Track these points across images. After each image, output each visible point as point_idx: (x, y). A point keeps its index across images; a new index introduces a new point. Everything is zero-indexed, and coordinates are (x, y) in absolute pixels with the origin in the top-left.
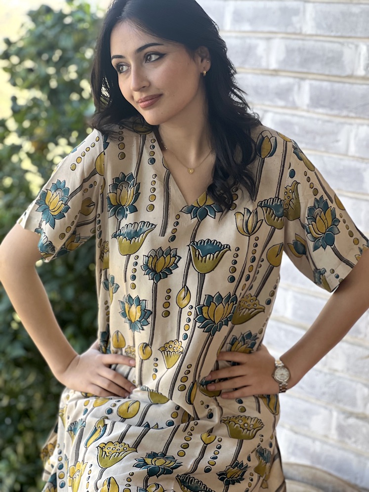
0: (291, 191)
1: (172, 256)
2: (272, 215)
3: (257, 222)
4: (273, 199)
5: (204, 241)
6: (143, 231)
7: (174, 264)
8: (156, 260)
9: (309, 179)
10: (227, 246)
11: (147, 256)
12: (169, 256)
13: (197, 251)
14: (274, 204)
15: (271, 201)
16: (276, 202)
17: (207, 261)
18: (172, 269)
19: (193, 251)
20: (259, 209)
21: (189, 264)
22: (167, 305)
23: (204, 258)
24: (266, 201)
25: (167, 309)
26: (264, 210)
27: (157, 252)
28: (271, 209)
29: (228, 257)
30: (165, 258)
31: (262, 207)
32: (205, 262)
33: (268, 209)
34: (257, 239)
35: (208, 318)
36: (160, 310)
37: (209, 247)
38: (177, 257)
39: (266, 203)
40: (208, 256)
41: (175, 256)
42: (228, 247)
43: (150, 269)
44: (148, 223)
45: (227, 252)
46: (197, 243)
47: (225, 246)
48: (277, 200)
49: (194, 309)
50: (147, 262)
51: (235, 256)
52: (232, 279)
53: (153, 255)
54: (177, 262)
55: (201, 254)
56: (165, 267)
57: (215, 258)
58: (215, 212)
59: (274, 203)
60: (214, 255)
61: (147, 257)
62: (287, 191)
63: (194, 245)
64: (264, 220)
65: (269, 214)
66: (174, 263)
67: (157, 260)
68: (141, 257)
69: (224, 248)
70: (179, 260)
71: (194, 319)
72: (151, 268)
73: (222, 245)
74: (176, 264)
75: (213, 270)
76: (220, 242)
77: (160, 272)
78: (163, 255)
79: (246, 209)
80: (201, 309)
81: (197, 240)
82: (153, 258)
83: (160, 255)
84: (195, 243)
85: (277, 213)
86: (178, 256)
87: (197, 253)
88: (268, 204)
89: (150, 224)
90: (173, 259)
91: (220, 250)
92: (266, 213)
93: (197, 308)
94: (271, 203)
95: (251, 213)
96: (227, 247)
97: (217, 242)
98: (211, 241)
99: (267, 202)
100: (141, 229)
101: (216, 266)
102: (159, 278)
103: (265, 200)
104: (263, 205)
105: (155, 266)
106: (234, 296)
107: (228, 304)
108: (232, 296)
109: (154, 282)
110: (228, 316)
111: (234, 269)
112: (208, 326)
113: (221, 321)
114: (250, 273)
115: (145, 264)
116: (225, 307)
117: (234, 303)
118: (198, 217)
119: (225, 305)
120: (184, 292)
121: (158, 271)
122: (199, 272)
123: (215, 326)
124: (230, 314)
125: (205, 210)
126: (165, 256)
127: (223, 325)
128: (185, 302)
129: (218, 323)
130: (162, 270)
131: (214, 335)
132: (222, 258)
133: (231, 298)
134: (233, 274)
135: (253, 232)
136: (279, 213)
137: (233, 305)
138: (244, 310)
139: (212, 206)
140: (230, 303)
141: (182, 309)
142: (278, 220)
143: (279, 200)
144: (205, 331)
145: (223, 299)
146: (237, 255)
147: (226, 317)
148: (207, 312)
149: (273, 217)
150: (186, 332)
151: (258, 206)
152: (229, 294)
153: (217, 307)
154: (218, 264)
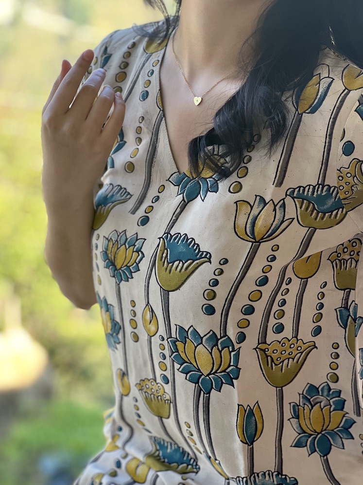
2: (312, 212)
3: (283, 222)
4: (314, 187)
5: (181, 237)
6: (113, 199)
8: (116, 248)
10: (206, 255)
11: (107, 239)
12: (132, 248)
13: (166, 250)
14: (315, 196)
15: (311, 190)
16: (319, 192)
17: (172, 272)
18: (133, 271)
19: (161, 250)
20: (289, 201)
21: (151, 270)
23: (170, 264)
24: (302, 188)
25: (135, 331)
26: (297, 203)
27: (120, 237)
28: (310, 202)
29: (205, 272)
30: (127, 249)
31: (293, 198)
32: (170, 272)
33: (305, 201)
34: (276, 248)
35: (186, 360)
36: (128, 328)
37: (182, 249)
38: (140, 253)
39: (301, 191)
40: (176, 263)
41: (139, 251)
42: (208, 256)
44: (125, 191)
45: (204, 265)
46: (172, 236)
47: (205, 253)
48: (320, 189)
49: (166, 341)
50: (106, 248)
51: (217, 274)
52: (210, 310)
53: (113, 239)
54: (139, 263)
55: (168, 257)
56: (125, 264)
57: (183, 270)
58: (208, 190)
59: (315, 193)
60: (183, 264)
61: (107, 241)
62: (342, 175)
63: (167, 238)
64: (296, 220)
65: (307, 209)
66: (135, 262)
67: (118, 249)
68: (101, 238)
69: (201, 257)
70: (141, 260)
71: (170, 357)
72: (110, 259)
73: (199, 251)
74: (137, 265)
75: (178, 288)
76: (198, 245)
77: (120, 269)
78: (125, 244)
79: (258, 198)
80: (174, 343)
81: (172, 233)
82: (113, 244)
83: (122, 242)
84: (169, 235)
85: (322, 208)
86: (142, 253)
87: (165, 255)
88: (305, 194)
89: (126, 192)
90: (135, 254)
91: (195, 258)
92: (301, 208)
93: (169, 340)
94: (310, 193)
95: (265, 204)
96: (205, 257)
97: (195, 244)
98: (188, 239)
99: (304, 191)
100: (113, 196)
101: (183, 284)
102: (120, 278)
103: (300, 187)
104: (295, 195)
105: (115, 258)
106: (225, 338)
107: (218, 349)
108: (221, 338)
109: (116, 282)
110: (228, 370)
111: (213, 294)
112: (190, 373)
113: (213, 374)
114: (253, 304)
115: (104, 250)
116: (213, 353)
117: (231, 350)
118: (185, 194)
119: (212, 350)
120: (148, 312)
121: (118, 267)
122: (161, 287)
123: (203, 377)
124: (232, 367)
125: (198, 186)
126: (127, 246)
127: (222, 383)
128: (153, 328)
129: (208, 375)
130: (121, 267)
131: (209, 393)
132: (193, 272)
133: (220, 341)
134: (211, 303)
135: (271, 238)
136: (326, 207)
137: (230, 353)
138: (285, 362)
139: (208, 180)
140: (222, 349)
141: (151, 337)
142: (322, 218)
143: (325, 188)
144: (188, 378)
145: (202, 338)
146: (222, 272)
147: (224, 371)
148: (183, 351)
149: (314, 214)
150: (164, 373)
151: (286, 195)
152: (211, 332)
153: (196, 347)
154: (185, 281)
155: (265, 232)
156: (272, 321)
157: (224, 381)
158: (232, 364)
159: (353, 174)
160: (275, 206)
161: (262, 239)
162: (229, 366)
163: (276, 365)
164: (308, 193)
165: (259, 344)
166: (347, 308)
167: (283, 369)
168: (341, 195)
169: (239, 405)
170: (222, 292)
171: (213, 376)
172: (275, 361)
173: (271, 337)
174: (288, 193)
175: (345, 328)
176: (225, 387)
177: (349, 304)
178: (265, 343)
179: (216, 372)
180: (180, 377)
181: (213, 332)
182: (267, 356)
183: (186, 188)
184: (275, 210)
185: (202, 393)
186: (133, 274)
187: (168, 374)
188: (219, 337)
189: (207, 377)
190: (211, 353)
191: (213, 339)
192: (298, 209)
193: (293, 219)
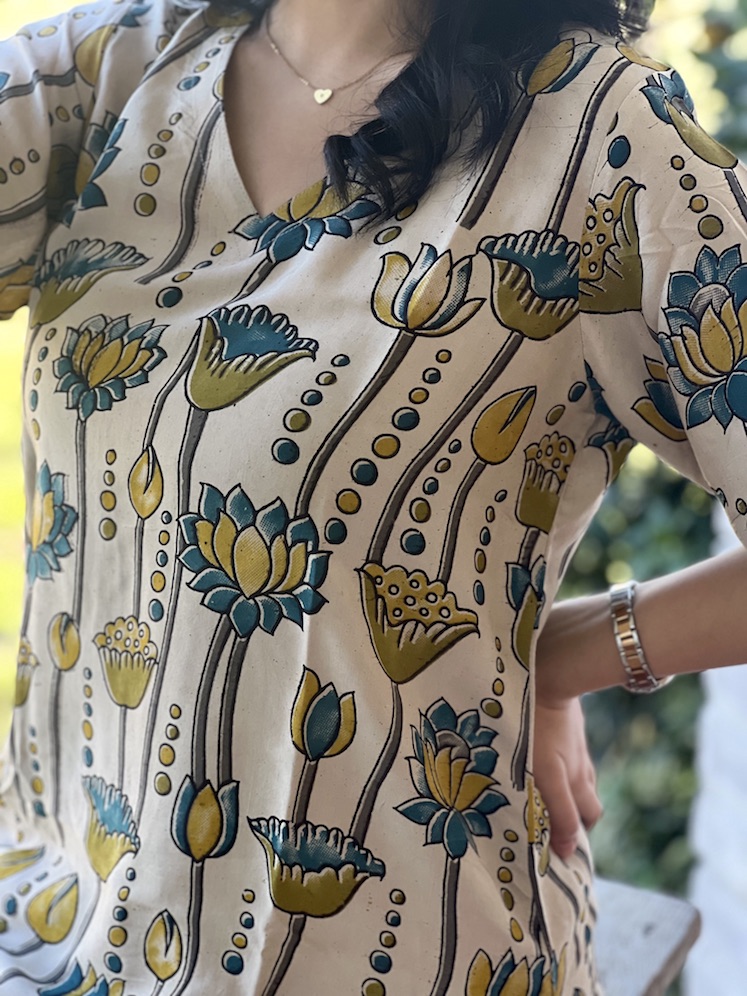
0: (608, 216)
1: (143, 346)
2: (523, 291)
3: (462, 303)
4: (538, 235)
5: (251, 313)
6: (103, 264)
7: (140, 373)
8: (97, 347)
9: (689, 182)
10: (309, 344)
11: (77, 331)
12: (137, 342)
13: (219, 342)
14: (535, 255)
15: (529, 242)
16: (545, 248)
17: (226, 373)
18: (128, 385)
19: (206, 341)
20: (481, 263)
21: (178, 378)
22: (109, 500)
23: (226, 362)
24: (512, 239)
25: (111, 515)
26: (496, 268)
27: (110, 326)
28: (522, 269)
29: (299, 375)
30: (123, 347)
31: (491, 258)
32: (221, 375)
33: (513, 266)
34: (445, 356)
35: (212, 560)
36: (95, 514)
37: (255, 334)
38: (155, 350)
39: (509, 245)
40: (240, 358)
41: (154, 345)
42: (311, 347)
43: (73, 372)
44: (131, 252)
45: (301, 361)
46: (230, 312)
47: (306, 342)
48: (548, 241)
49: (174, 523)
50: (71, 348)
51: (322, 380)
52: (287, 453)
53: (93, 330)
54: (151, 368)
55: (224, 352)
56: (113, 375)
57: (253, 369)
58: (324, 231)
59: (538, 249)
60: (256, 359)
61: (75, 335)
62: (595, 213)
63: (218, 316)
64: (488, 303)
65: (513, 283)
66: (141, 368)
67: (102, 347)
68: (61, 333)
69: (297, 348)
70: (157, 362)
71: (177, 557)
72: (77, 369)
73: (296, 337)
74: (146, 374)
75: (233, 402)
76: (295, 328)
77: (97, 386)
78: (121, 336)
79: (426, 248)
80: (192, 525)
82: (91, 340)
83: (114, 335)
84: (224, 312)
85: (542, 286)
86: (161, 350)
87: (215, 350)
88: (517, 251)
89: (133, 253)
90: (143, 356)
91: (283, 348)
92: (502, 279)
93: (181, 520)
94: (526, 249)
95: (436, 258)
96: (306, 348)
97: (287, 326)
98: (269, 317)
99: (515, 244)
100: (102, 260)
101: (246, 393)
102: (91, 406)
103: (508, 236)
104: (495, 252)
105: (90, 365)
106: (302, 521)
107: (285, 542)
108: (296, 518)
109: (79, 418)
110: (297, 592)
111: (303, 420)
112: (214, 591)
113: (266, 594)
114: (378, 461)
115: (65, 353)
116: (273, 548)
117: (310, 549)
118: (271, 249)
119: (272, 542)
120: (145, 467)
121: (92, 384)
122: (192, 405)
123: (241, 599)
124: (305, 587)
125: (301, 233)
126: (126, 340)
127: (281, 616)
128: (150, 499)
129: (253, 597)
130: (102, 382)
131: (248, 635)
132: (274, 373)
133: (292, 525)
134: (295, 437)
135: (436, 331)
136: (550, 284)
137: (308, 554)
138: (410, 626)
139: (325, 220)
140: (294, 544)
141: (143, 520)
142: (539, 310)
143: (559, 241)
144: (206, 602)
145: (256, 513)
146: (333, 379)
147: (289, 592)
148: (209, 541)
149: (525, 297)
150: (158, 596)
151: (479, 249)
152: (278, 503)
153: (238, 533)
154: (252, 388)
155: (426, 316)
156: (404, 521)
157: (285, 613)
158: (306, 580)
159: (617, 215)
160: (453, 266)
161: (420, 327)
162: (301, 583)
163: (390, 624)
164: (522, 248)
165: (368, 561)
166: (526, 568)
167: (402, 640)
168: (583, 271)
169: (305, 668)
170: (323, 419)
171: (263, 598)
172: (390, 614)
173: (394, 554)
174: (483, 247)
175: (517, 610)
176: (286, 625)
177: (533, 560)
178: (379, 563)
179: (271, 591)
180: (189, 599)
181: (283, 504)
182: (378, 596)
183: (275, 240)
184: (450, 273)
185: (233, 633)
186: (127, 390)
187: (165, 598)
188: (291, 516)
189: (251, 602)
190: (269, 549)
191: (280, 516)
192: (497, 280)
193: (484, 300)
